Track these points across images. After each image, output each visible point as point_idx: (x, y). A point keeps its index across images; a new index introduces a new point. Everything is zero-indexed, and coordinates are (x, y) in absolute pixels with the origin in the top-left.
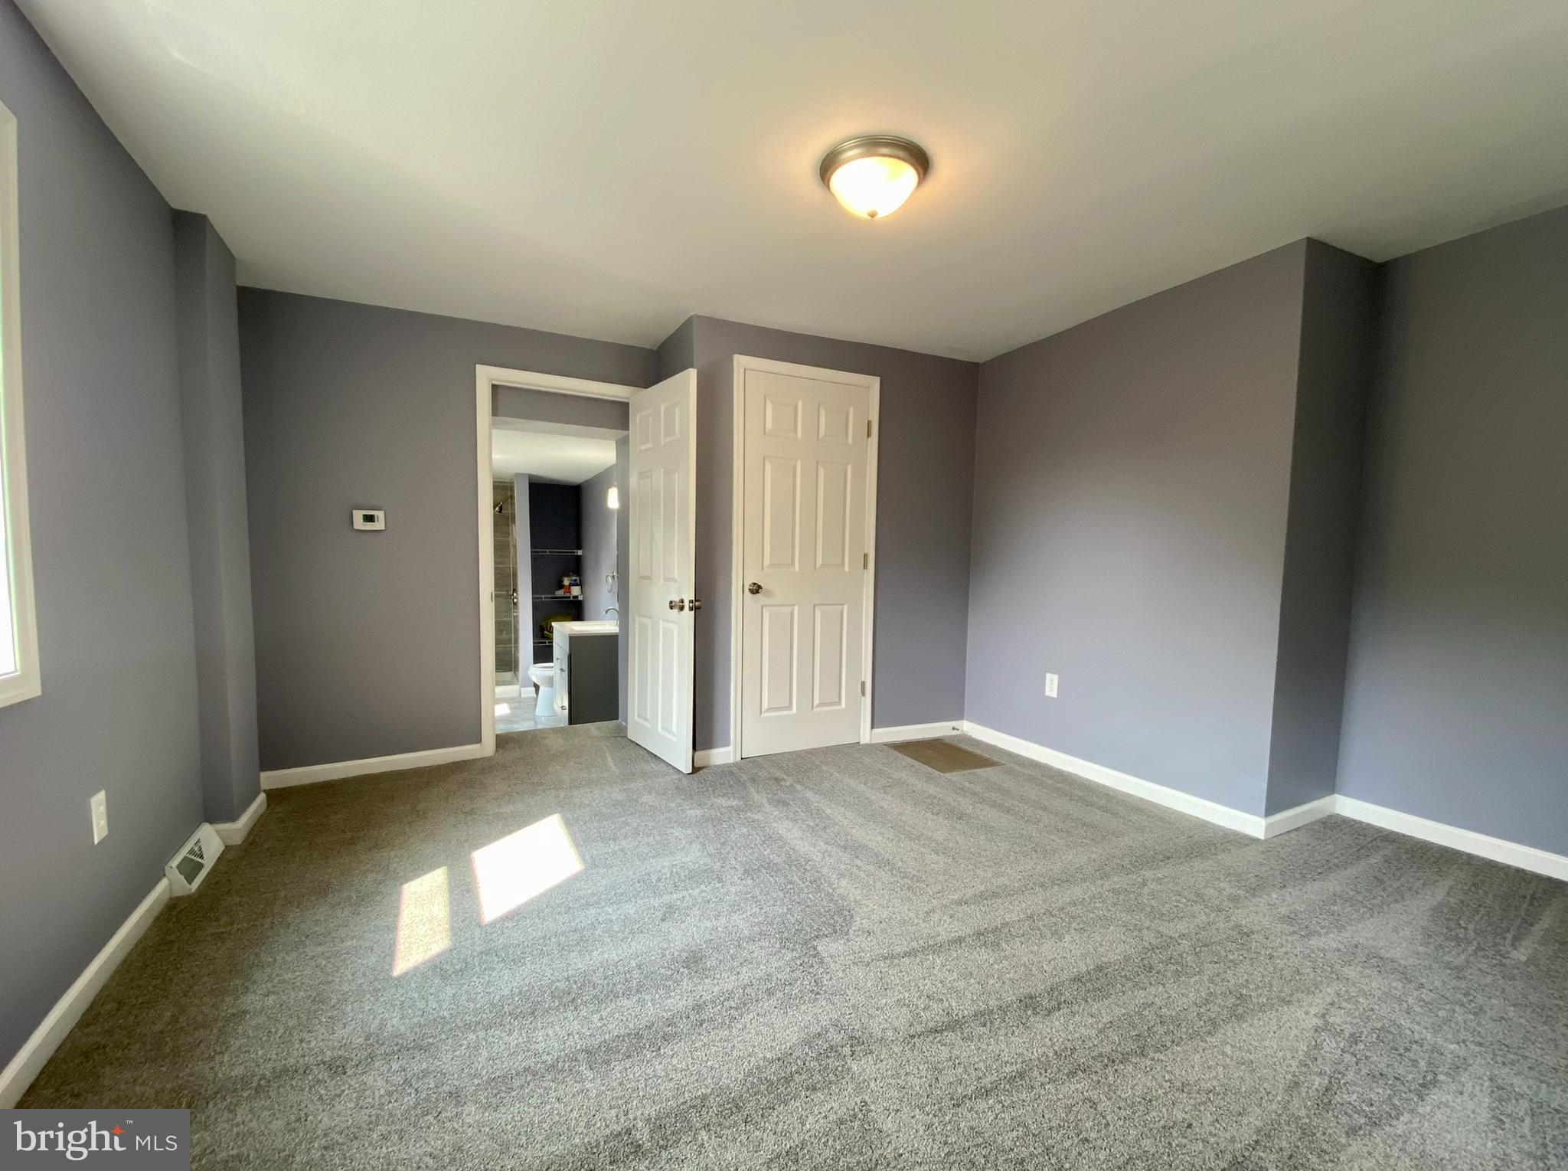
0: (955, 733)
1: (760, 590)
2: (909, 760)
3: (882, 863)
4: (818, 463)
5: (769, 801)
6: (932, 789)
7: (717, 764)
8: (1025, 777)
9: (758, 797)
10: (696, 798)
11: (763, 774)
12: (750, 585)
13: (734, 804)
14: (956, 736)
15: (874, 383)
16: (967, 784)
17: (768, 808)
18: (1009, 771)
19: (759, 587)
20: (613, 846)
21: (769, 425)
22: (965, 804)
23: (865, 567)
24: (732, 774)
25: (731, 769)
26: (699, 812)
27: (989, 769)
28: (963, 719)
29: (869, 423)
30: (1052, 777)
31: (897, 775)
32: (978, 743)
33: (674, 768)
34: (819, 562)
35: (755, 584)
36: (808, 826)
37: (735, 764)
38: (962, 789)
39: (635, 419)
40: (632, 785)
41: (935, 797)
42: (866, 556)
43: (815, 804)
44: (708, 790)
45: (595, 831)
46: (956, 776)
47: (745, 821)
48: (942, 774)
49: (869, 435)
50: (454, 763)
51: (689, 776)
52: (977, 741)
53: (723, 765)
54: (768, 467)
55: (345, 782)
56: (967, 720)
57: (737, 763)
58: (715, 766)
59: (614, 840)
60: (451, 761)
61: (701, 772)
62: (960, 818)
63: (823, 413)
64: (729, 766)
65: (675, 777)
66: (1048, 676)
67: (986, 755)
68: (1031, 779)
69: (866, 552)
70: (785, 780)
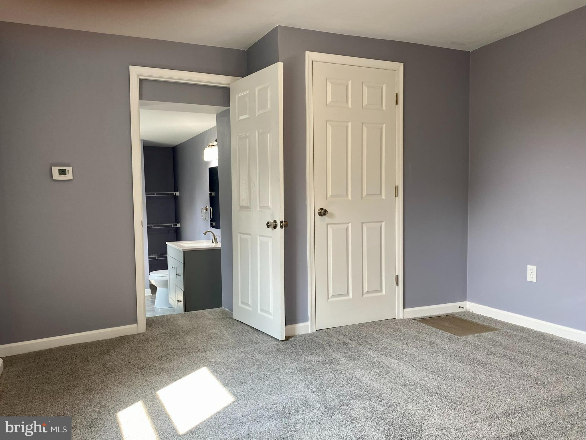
0: (461, 310)
1: (326, 213)
2: (434, 329)
3: (433, 394)
4: (362, 123)
5: (344, 357)
6: (455, 347)
7: (300, 334)
8: (517, 337)
9: (335, 355)
10: (292, 356)
11: (334, 340)
12: (319, 210)
13: (320, 359)
14: (462, 313)
15: (400, 67)
16: (478, 343)
17: (344, 362)
18: (506, 334)
19: (326, 211)
20: (246, 387)
21: (329, 100)
22: (481, 355)
23: (396, 195)
24: (313, 341)
25: (311, 337)
26: (297, 365)
27: (491, 333)
28: (466, 301)
29: (397, 95)
30: (536, 337)
31: (427, 338)
32: (478, 316)
33: (272, 337)
34: (365, 193)
35: (322, 209)
36: (375, 372)
37: (313, 334)
38: (476, 346)
39: (235, 98)
40: (247, 349)
41: (458, 352)
42: (396, 188)
43: (377, 358)
44: (299, 351)
45: (231, 378)
46: (470, 338)
47: (331, 370)
48: (459, 337)
49: (397, 103)
50: (121, 337)
51: (283, 342)
52: (477, 315)
53: (305, 335)
54: (329, 128)
55: (51, 351)
56: (468, 301)
57: (314, 333)
58: (300, 336)
59: (246, 383)
60: (118, 336)
61: (291, 339)
62: (479, 365)
63: (365, 89)
64: (309, 335)
65: (274, 343)
66: (529, 267)
67: (486, 324)
68: (522, 338)
69: (396, 185)
70: (350, 344)
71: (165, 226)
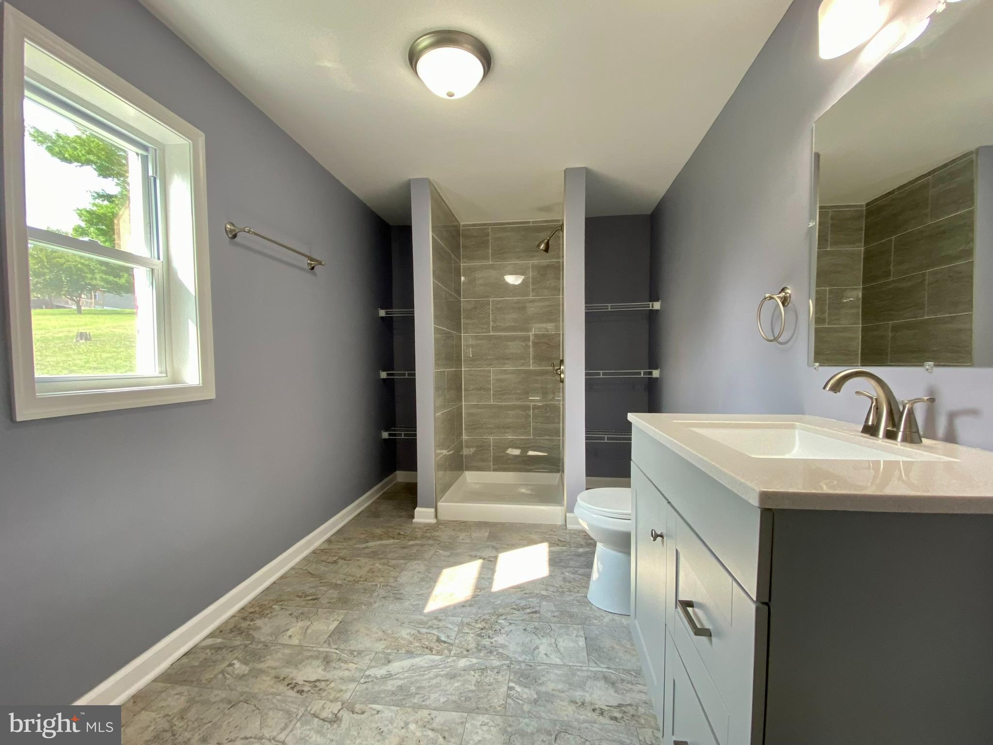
71: (626, 374)
